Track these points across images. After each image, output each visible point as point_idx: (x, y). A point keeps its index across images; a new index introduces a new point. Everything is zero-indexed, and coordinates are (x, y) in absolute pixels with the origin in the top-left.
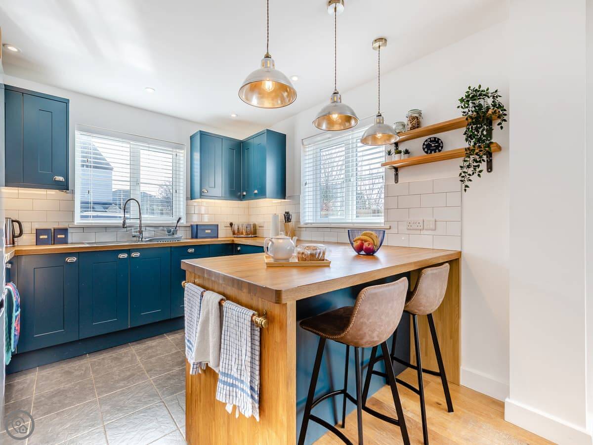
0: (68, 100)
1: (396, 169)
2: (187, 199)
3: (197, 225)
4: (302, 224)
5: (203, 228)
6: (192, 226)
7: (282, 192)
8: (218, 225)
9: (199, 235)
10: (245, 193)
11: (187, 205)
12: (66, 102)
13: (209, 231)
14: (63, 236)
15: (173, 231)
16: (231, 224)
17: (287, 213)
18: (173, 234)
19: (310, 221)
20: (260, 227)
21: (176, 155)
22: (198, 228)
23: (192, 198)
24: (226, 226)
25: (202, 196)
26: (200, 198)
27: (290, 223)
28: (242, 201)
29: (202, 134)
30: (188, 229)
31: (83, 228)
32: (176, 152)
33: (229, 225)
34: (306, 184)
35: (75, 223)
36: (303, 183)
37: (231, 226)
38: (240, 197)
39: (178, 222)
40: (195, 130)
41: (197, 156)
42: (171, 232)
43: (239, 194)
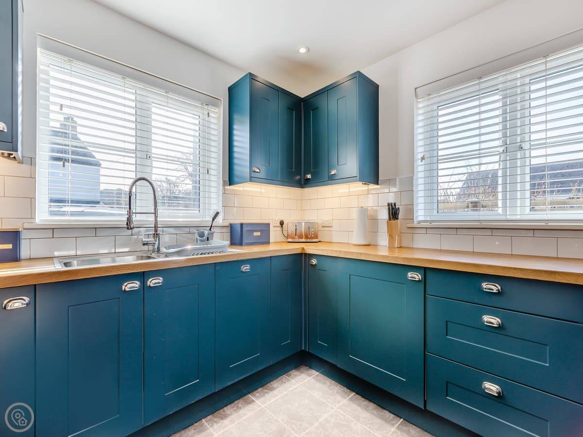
2: (224, 184)
3: (242, 225)
4: (416, 223)
5: (249, 228)
6: (231, 226)
8: (269, 225)
9: (244, 240)
10: (309, 176)
11: (224, 194)
13: (258, 234)
14: (9, 247)
15: (208, 233)
16: (282, 223)
17: (392, 205)
18: (208, 240)
20: (324, 227)
21: (208, 114)
22: (244, 229)
23: (231, 182)
24: (277, 225)
25: (253, 178)
26: (251, 181)
27: (396, 221)
28: (302, 188)
29: (254, 79)
30: (225, 230)
31: (53, 231)
32: (208, 110)
33: (279, 225)
34: (422, 159)
35: (37, 222)
36: (416, 157)
37: (282, 226)
38: (302, 183)
39: (213, 220)
42: (204, 235)
43: (298, 177)
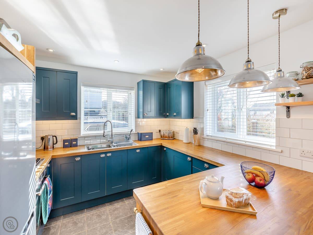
0: (77, 72)
1: (288, 108)
2: (136, 118)
3: (141, 134)
4: (205, 136)
5: (144, 135)
6: (138, 134)
7: (191, 115)
8: (152, 133)
9: (142, 139)
10: (168, 114)
11: (136, 121)
12: (76, 73)
13: (148, 136)
14: (75, 143)
15: (129, 137)
16: (160, 131)
17: (195, 129)
18: (128, 139)
19: (210, 135)
20: (176, 133)
21: (130, 93)
22: (142, 135)
23: (138, 117)
24: (157, 132)
25: (144, 117)
26: (143, 118)
27: (196, 135)
28: (166, 118)
29: (144, 82)
30: (136, 135)
31: (85, 137)
32: (130, 92)
34: (208, 110)
35: (81, 135)
36: (206, 109)
37: (160, 132)
38: (165, 116)
39: (131, 132)
40: (140, 79)
41: (141, 93)
42: (127, 138)
43: (164, 114)
